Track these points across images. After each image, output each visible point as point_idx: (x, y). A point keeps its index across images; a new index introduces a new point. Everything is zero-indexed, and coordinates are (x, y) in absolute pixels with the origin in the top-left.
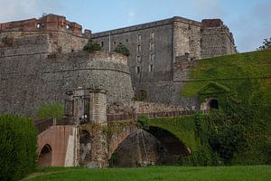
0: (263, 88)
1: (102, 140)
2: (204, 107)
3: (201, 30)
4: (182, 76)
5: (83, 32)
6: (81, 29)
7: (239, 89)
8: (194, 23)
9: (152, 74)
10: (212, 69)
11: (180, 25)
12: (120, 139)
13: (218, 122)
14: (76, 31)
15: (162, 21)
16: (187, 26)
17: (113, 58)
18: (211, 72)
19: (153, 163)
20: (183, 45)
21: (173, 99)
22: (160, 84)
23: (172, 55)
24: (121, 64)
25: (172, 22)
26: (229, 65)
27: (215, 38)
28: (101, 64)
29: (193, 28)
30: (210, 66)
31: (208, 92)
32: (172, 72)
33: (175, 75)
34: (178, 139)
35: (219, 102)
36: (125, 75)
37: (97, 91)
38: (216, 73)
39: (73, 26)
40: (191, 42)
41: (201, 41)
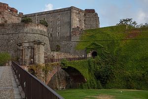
0: (121, 45)
1: (42, 76)
2: (89, 55)
3: (85, 15)
4: (76, 38)
5: (18, 14)
6: (17, 12)
7: (108, 46)
8: (81, 11)
9: (59, 37)
10: (93, 35)
11: (74, 11)
12: (52, 74)
13: (99, 64)
14: (14, 13)
15: (65, 9)
16: (78, 12)
17: (39, 27)
18: (92, 36)
19: (64, 88)
20: (76, 22)
21: (72, 51)
22: (64, 43)
23: (70, 27)
24: (44, 31)
25: (70, 9)
26: (102, 33)
27: (92, 19)
28: (32, 30)
29: (81, 13)
30: (92, 33)
31: (91, 47)
32: (70, 36)
33: (72, 38)
34: (81, 74)
35: (98, 53)
36: (46, 37)
37: (39, 43)
38: (95, 37)
39: (12, 10)
40: (80, 21)
41: (85, 20)
